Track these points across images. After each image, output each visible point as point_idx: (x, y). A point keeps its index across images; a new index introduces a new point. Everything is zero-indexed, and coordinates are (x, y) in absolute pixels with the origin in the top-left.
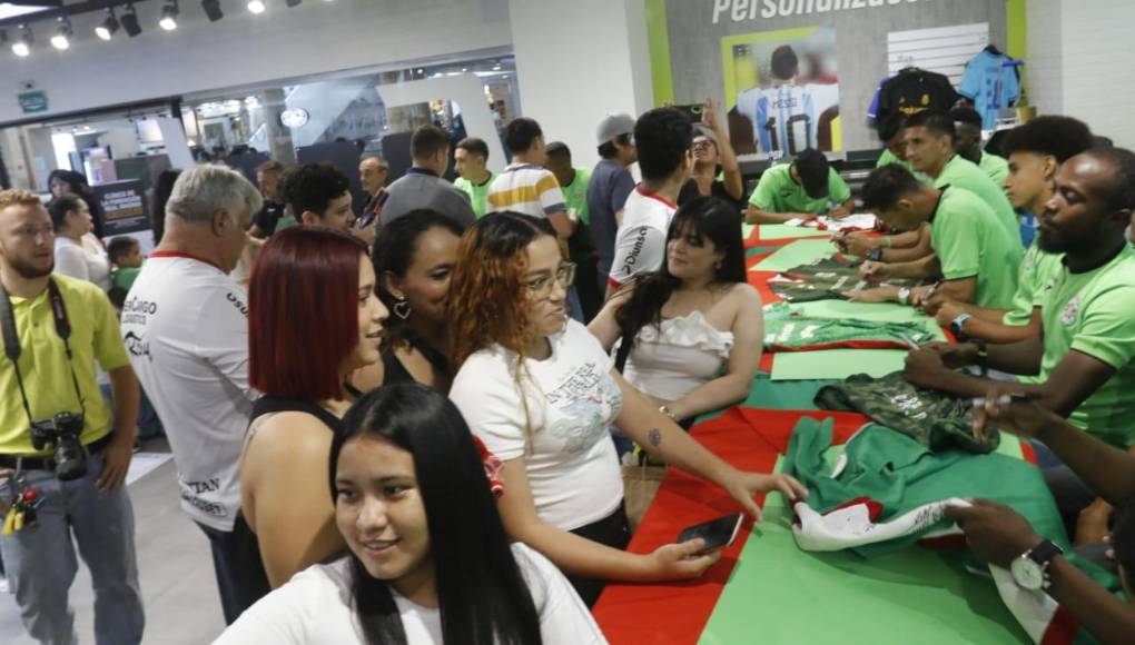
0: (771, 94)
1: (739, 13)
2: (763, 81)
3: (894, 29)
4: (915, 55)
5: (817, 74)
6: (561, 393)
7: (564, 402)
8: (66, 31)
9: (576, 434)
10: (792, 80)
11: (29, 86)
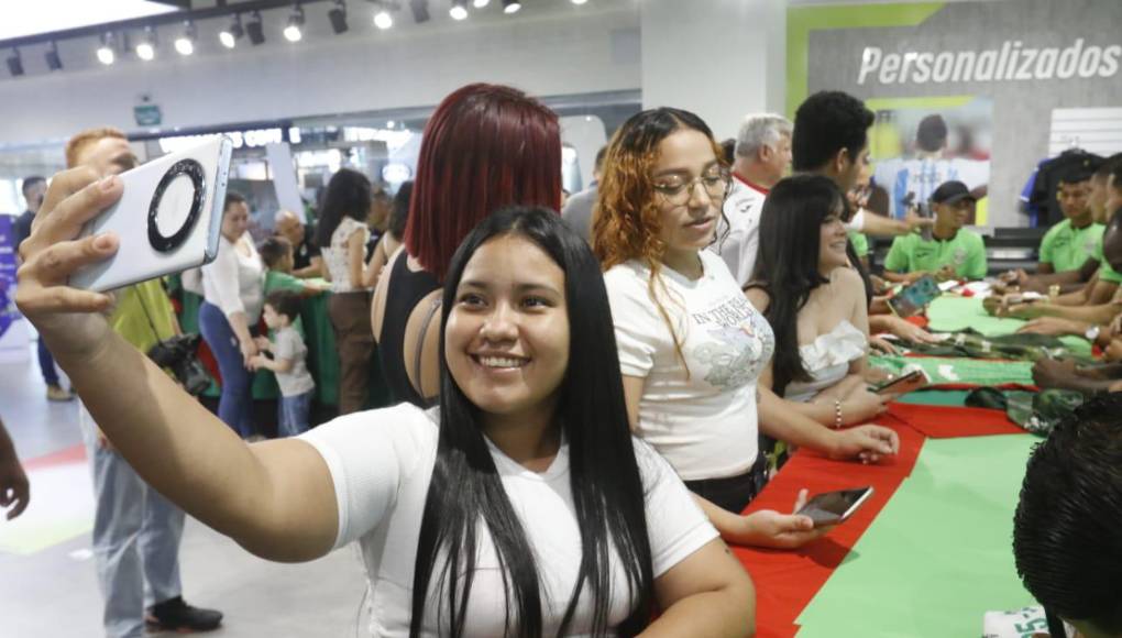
0: (914, 166)
1: (888, 74)
2: (906, 152)
3: (1061, 105)
4: (1082, 136)
5: (967, 149)
6: (710, 316)
7: (713, 325)
8: (191, 34)
9: (723, 362)
10: (939, 153)
11: (146, 99)
